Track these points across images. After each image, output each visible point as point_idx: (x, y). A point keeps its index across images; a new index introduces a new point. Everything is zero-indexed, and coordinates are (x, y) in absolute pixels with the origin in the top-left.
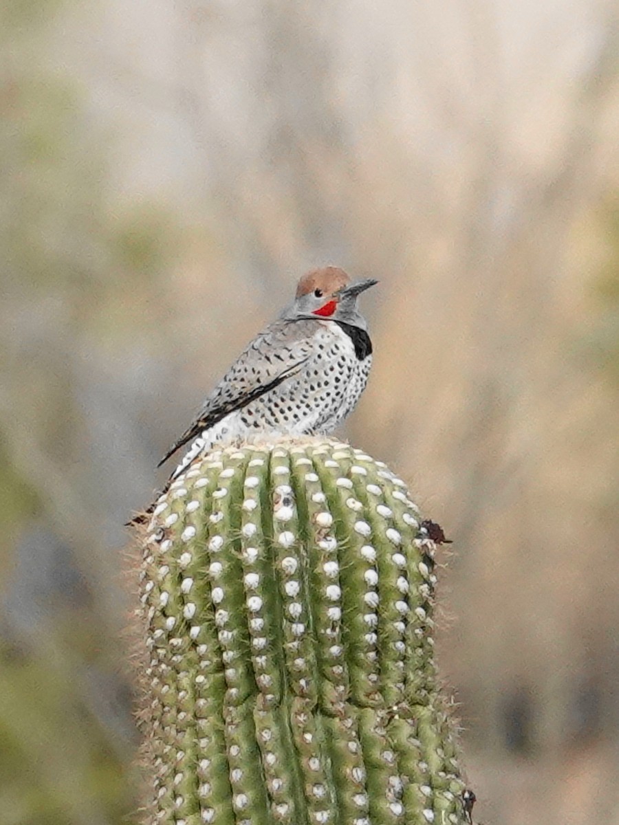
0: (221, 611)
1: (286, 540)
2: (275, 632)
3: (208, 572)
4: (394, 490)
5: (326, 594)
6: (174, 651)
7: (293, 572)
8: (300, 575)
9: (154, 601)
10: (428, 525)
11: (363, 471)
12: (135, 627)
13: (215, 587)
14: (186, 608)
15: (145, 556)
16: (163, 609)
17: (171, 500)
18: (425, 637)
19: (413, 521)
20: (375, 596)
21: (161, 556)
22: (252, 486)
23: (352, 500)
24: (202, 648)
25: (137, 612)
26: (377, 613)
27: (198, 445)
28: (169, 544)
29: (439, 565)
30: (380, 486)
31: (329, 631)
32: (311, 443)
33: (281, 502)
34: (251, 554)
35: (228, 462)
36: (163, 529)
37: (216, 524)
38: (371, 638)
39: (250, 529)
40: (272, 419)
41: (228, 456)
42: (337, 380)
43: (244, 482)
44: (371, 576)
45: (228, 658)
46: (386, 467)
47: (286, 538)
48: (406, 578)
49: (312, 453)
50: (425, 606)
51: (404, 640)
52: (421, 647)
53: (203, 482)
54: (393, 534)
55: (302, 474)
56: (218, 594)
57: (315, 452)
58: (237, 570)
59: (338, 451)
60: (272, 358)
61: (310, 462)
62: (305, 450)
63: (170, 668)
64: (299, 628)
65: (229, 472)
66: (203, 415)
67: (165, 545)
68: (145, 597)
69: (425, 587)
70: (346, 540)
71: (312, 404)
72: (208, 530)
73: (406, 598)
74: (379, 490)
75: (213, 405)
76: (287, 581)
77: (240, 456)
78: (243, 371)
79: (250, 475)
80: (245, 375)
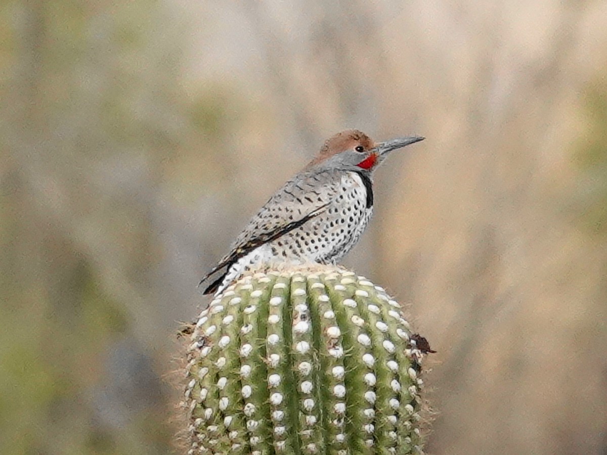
0: (249, 404)
1: (303, 348)
2: (293, 423)
3: (239, 373)
4: (390, 310)
5: (334, 392)
6: (211, 436)
7: (307, 374)
8: (313, 377)
9: (196, 395)
10: (417, 338)
11: (366, 294)
12: (179, 416)
13: (244, 386)
14: (221, 402)
15: (188, 359)
16: (202, 402)
17: (210, 314)
18: (413, 428)
19: (405, 335)
20: (373, 394)
21: (202, 359)
22: (276, 305)
23: (356, 317)
24: (234, 434)
25: (182, 403)
26: (374, 408)
27: (235, 269)
28: (208, 351)
29: (425, 370)
30: (379, 306)
31: (335, 422)
32: (324, 271)
33: (299, 318)
34: (275, 359)
35: (257, 285)
36: (203, 338)
37: (245, 334)
38: (369, 428)
39: (274, 339)
40: (298, 250)
41: (257, 280)
42: (351, 219)
43: (269, 300)
44: (370, 378)
45: (254, 442)
46: (384, 290)
47: (303, 347)
48: (398, 381)
49: (324, 279)
50: (413, 403)
51: (396, 430)
52: (410, 436)
53: (237, 300)
54: (388, 345)
55: (316, 296)
56: (247, 391)
57: (326, 278)
58: (263, 371)
59: (345, 277)
60: (303, 200)
61: (322, 286)
62: (319, 276)
63: (207, 449)
64: (312, 419)
65: (258, 293)
66: (242, 243)
67: (205, 351)
68: (188, 392)
69: (413, 388)
70: (350, 349)
71: (330, 238)
72: (239, 339)
73: (398, 397)
74: (378, 309)
75: (251, 236)
76: (303, 381)
77: (267, 280)
78: (277, 210)
79: (275, 296)
80: (279, 213)
